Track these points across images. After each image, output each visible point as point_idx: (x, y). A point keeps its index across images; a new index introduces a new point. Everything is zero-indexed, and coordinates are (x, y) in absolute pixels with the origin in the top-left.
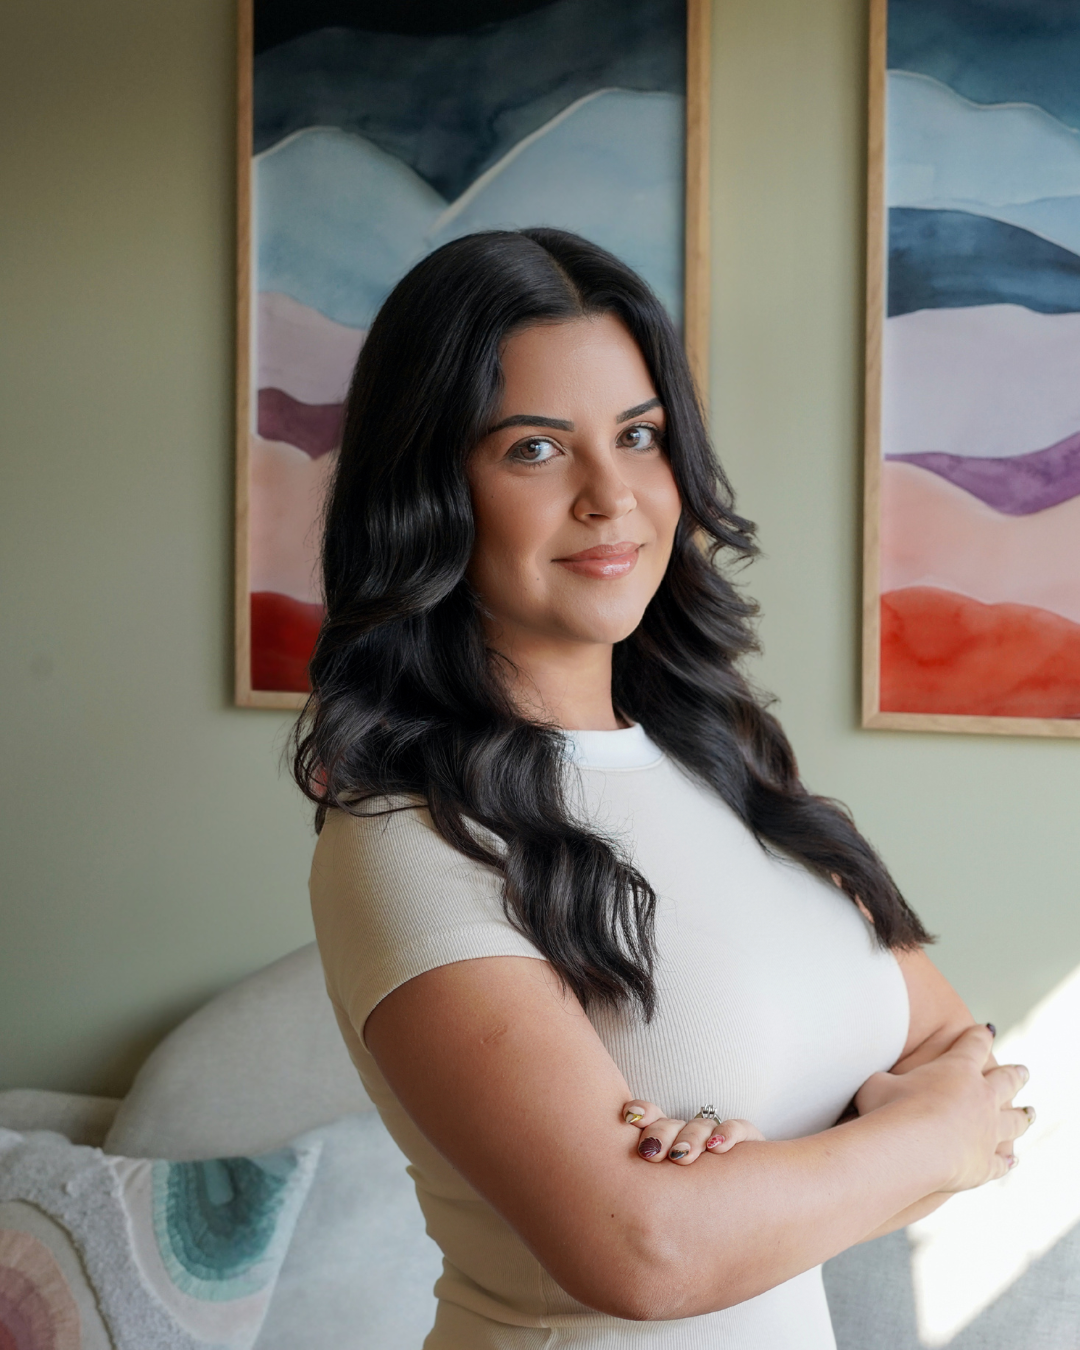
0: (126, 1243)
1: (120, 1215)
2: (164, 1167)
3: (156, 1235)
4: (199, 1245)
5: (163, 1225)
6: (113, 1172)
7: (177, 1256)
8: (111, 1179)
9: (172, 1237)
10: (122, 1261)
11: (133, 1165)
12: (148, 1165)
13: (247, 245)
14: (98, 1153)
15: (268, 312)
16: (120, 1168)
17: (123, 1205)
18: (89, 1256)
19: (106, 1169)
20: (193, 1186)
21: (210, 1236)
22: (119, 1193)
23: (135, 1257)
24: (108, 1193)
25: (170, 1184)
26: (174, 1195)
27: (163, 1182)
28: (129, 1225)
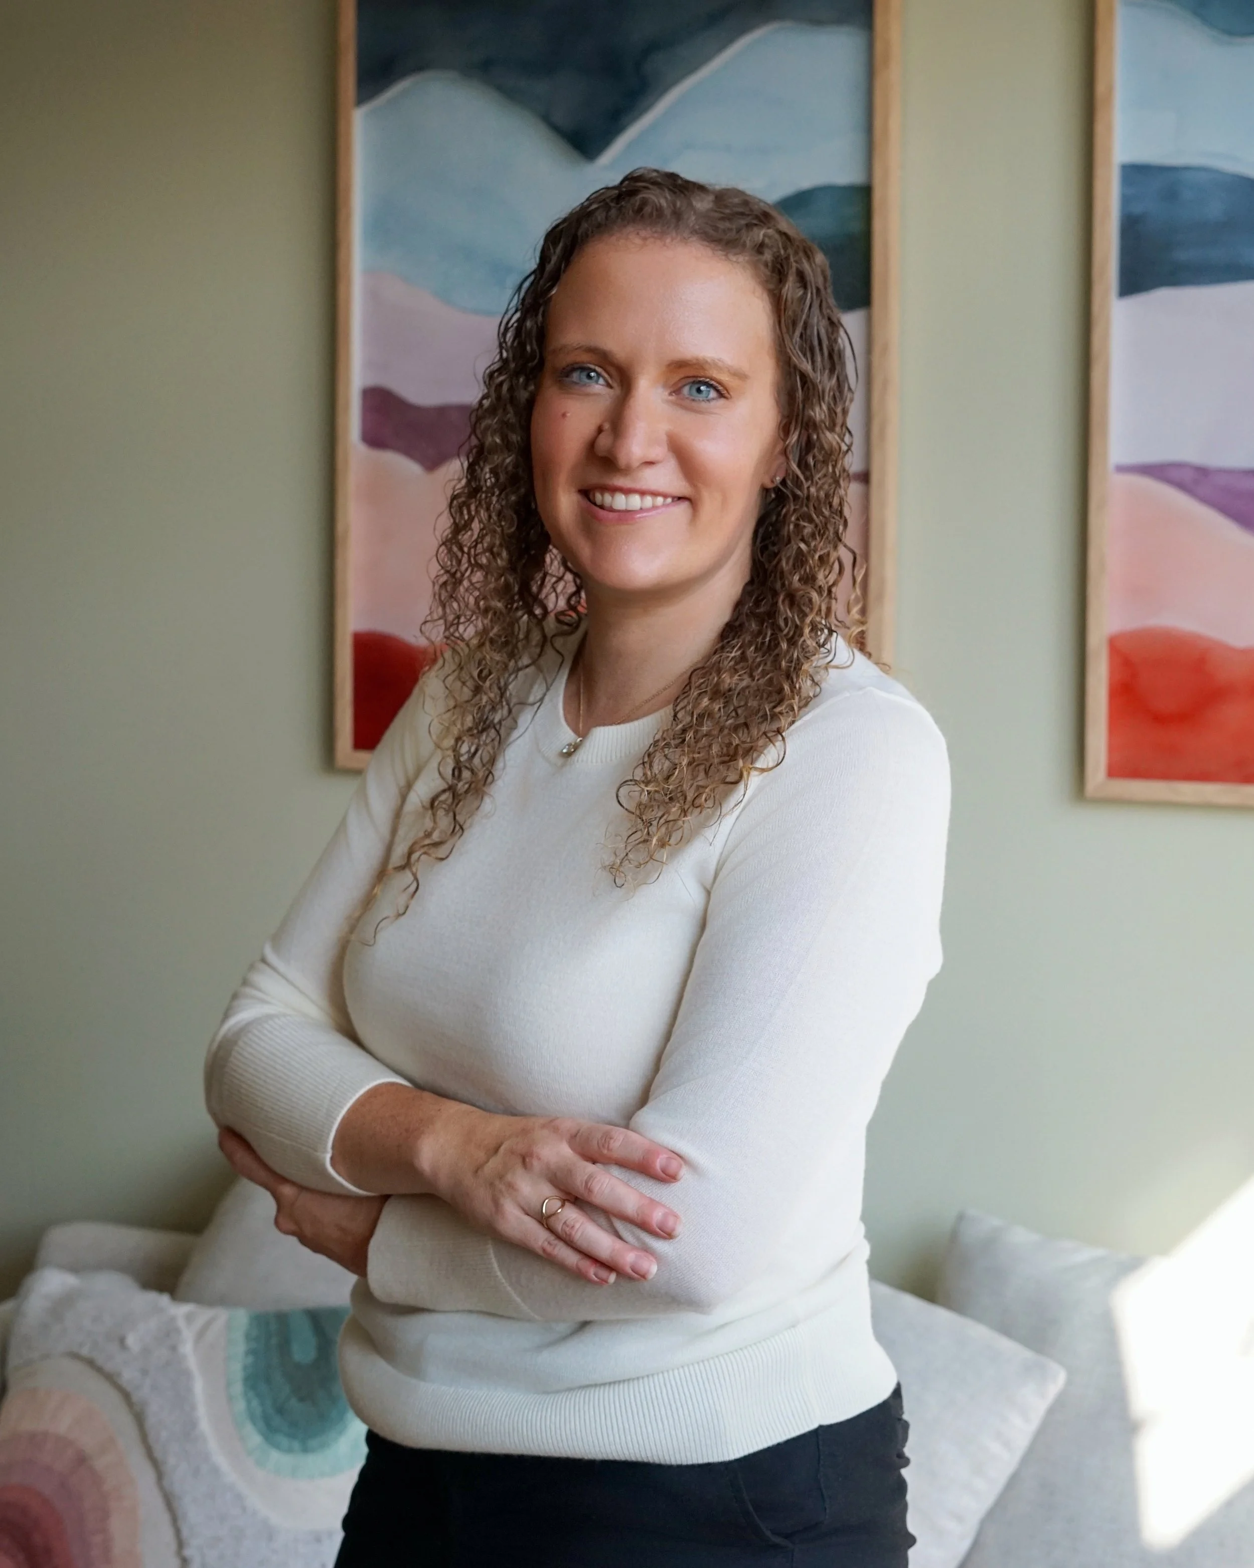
0: (193, 1408)
1: (187, 1374)
2: (241, 1318)
3: (230, 1399)
4: (280, 1410)
5: (238, 1388)
6: (181, 1323)
7: (254, 1423)
8: (178, 1331)
9: (249, 1402)
10: (189, 1428)
11: (204, 1314)
12: (221, 1315)
13: (349, 216)
14: (164, 1299)
15: (373, 296)
16: (189, 1318)
17: (192, 1362)
18: (151, 1421)
19: (173, 1319)
20: (274, 1341)
21: (294, 1402)
22: (187, 1348)
23: (205, 1425)
24: (174, 1349)
25: (248, 1337)
26: (250, 1352)
27: (239, 1336)
28: (199, 1387)
